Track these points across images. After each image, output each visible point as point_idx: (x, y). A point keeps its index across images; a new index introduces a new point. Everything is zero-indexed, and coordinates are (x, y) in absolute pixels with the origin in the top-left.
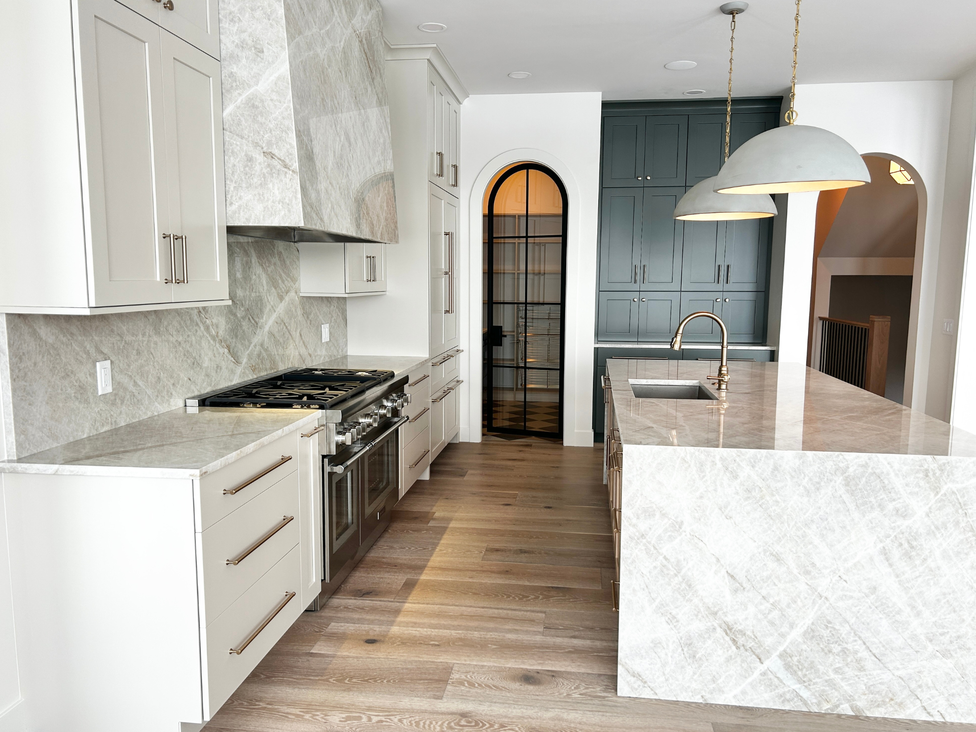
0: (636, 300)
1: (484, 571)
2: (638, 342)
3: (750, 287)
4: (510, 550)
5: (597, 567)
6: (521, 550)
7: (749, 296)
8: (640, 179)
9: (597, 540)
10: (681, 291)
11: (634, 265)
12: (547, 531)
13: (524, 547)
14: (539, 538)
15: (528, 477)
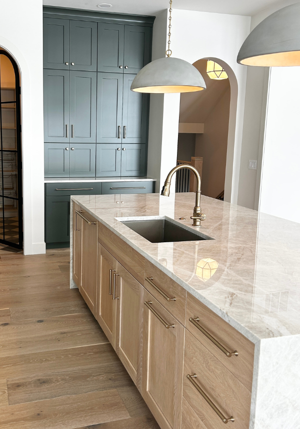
0: (67, 149)
1: (17, 420)
2: (70, 177)
3: (136, 140)
4: (30, 383)
5: (112, 387)
6: (39, 380)
7: (136, 147)
8: (67, 64)
9: (96, 353)
10: (96, 143)
11: (65, 124)
12: (50, 350)
13: (40, 375)
14: (48, 360)
15: (10, 290)
